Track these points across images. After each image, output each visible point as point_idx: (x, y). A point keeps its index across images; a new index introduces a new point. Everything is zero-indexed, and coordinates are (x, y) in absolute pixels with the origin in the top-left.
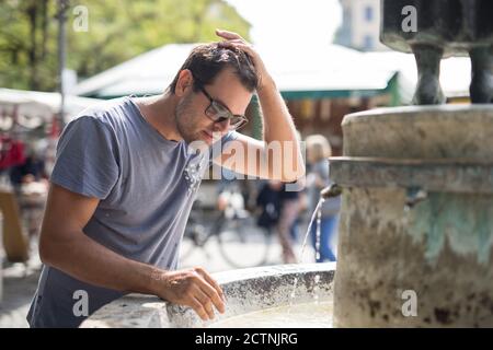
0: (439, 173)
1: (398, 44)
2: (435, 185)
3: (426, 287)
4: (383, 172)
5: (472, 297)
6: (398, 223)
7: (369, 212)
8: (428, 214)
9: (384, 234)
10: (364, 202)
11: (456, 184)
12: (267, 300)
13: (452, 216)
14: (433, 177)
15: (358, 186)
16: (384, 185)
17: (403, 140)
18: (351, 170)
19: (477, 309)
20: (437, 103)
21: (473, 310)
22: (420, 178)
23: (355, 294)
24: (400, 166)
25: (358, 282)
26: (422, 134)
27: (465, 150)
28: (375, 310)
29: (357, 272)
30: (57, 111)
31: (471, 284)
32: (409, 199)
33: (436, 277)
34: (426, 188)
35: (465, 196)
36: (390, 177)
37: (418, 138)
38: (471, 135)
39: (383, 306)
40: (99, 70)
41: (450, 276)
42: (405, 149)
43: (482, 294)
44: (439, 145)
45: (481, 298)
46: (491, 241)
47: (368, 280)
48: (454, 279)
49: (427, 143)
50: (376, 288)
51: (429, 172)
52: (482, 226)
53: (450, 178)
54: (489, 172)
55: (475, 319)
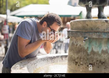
0: (91, 34)
1: (82, 5)
2: (90, 36)
3: (88, 59)
4: (79, 33)
5: (97, 61)
6: (82, 45)
7: (75, 42)
8: (88, 43)
9: (79, 47)
10: (75, 40)
11: (95, 36)
12: (53, 62)
13: (94, 43)
14: (90, 35)
15: (73, 36)
16: (79, 36)
17: (83, 26)
18: (72, 33)
19: (99, 63)
20: (91, 18)
21: (98, 63)
22: (87, 35)
23: (72, 60)
24: (82, 32)
25: (73, 57)
26: (87, 25)
27: (96, 29)
28: (77, 64)
29: (73, 55)
30: (5, 19)
31: (97, 58)
32: (84, 39)
33: (90, 57)
34: (88, 37)
35: (96, 39)
36: (80, 35)
37: (86, 26)
38: (98, 25)
39: (78, 63)
40: (15, 10)
41: (93, 56)
42: (84, 28)
43: (100, 60)
44: (91, 28)
45: (99, 61)
46: (102, 48)
47: (75, 57)
48: (94, 57)
49: (88, 27)
50: (77, 59)
51: (89, 34)
52: (100, 45)
53: (93, 35)
54: (102, 34)
55: (98, 65)
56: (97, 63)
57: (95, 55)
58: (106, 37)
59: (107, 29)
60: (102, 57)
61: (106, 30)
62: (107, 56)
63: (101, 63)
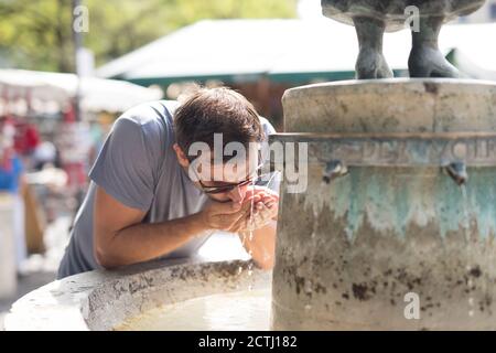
0: (356, 147)
2: (353, 158)
3: (345, 262)
5: (390, 272)
6: (321, 199)
8: (348, 190)
9: (309, 211)
11: (372, 157)
12: (230, 283)
13: (372, 190)
14: (351, 152)
17: (328, 114)
19: (394, 284)
21: (390, 285)
22: (338, 152)
23: (284, 271)
24: (321, 140)
25: (288, 258)
26: (344, 108)
27: (384, 125)
28: (300, 286)
29: (287, 248)
31: (389, 259)
32: (325, 174)
33: (354, 253)
35: (383, 170)
37: (341, 111)
38: (391, 108)
39: (308, 283)
41: (368, 252)
42: (329, 124)
43: (399, 270)
44: (361, 119)
45: (398, 274)
46: (410, 216)
47: (295, 256)
48: (372, 255)
49: (349, 117)
50: (301, 263)
51: (347, 146)
52: (401, 201)
53: (366, 152)
54: (405, 146)
55: (392, 294)
56: (386, 284)
57: (378, 246)
58: (426, 161)
59: (434, 125)
60: (410, 254)
61: (430, 127)
62: (434, 251)
63: (406, 281)
